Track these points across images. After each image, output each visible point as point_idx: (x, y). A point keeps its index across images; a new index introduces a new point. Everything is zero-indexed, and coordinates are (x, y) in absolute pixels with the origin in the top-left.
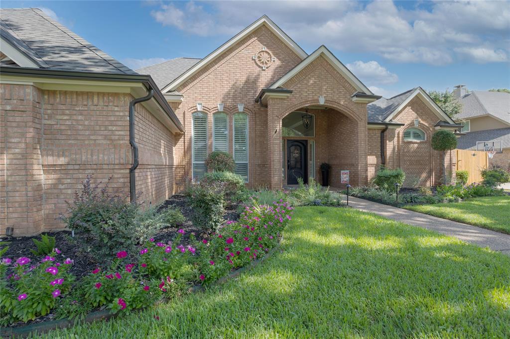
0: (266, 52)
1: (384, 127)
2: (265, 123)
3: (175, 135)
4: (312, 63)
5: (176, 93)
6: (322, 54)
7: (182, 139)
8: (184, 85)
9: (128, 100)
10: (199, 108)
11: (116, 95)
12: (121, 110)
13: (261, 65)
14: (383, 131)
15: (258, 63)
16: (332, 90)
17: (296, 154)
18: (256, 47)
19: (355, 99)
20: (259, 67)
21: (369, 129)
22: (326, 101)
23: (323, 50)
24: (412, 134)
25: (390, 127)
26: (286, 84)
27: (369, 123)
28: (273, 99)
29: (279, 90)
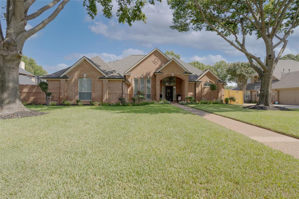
0: (157, 59)
1: (195, 82)
2: (155, 82)
3: (129, 85)
4: (170, 63)
5: (129, 73)
6: (173, 61)
7: (131, 86)
8: (132, 70)
9: (122, 82)
10: (136, 77)
11: (120, 81)
12: (120, 83)
13: (155, 63)
14: (195, 84)
15: (154, 62)
16: (176, 71)
17: (169, 91)
18: (153, 58)
19: (184, 74)
20: (155, 64)
21: (189, 83)
22: (174, 75)
23: (173, 59)
24: (208, 85)
25: (197, 83)
26: (161, 70)
27: (189, 81)
28: (157, 75)
29: (159, 72)
